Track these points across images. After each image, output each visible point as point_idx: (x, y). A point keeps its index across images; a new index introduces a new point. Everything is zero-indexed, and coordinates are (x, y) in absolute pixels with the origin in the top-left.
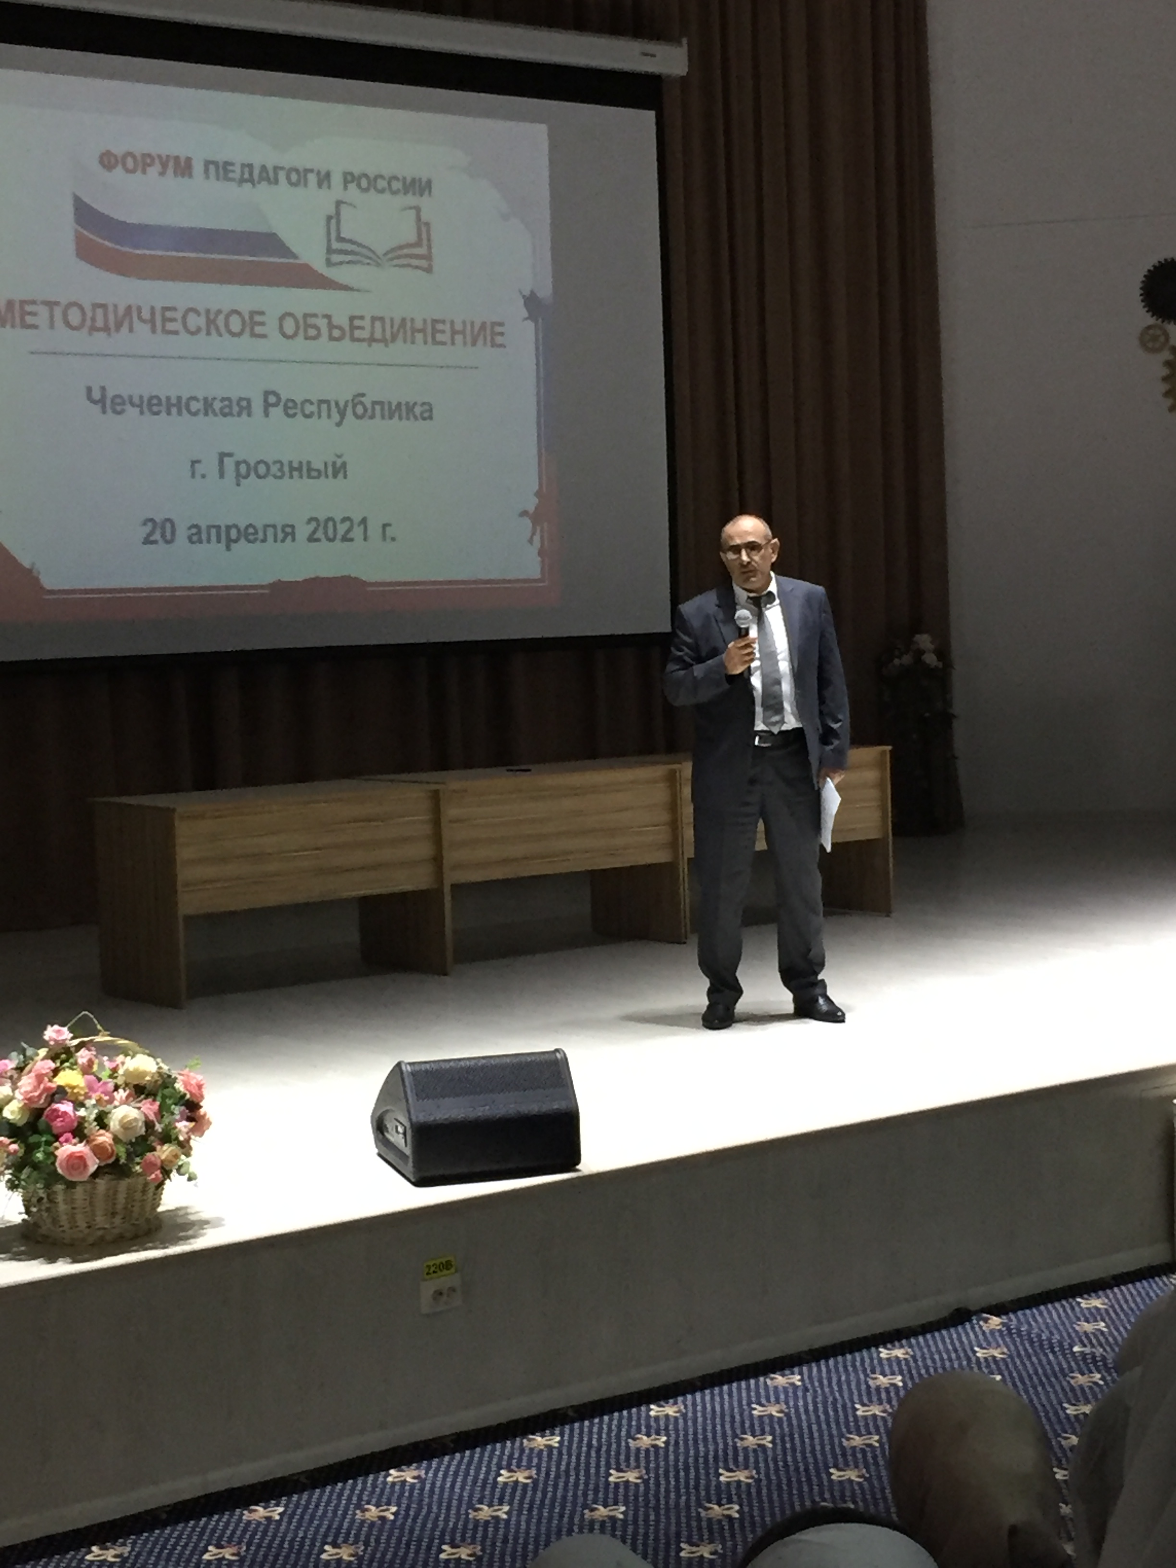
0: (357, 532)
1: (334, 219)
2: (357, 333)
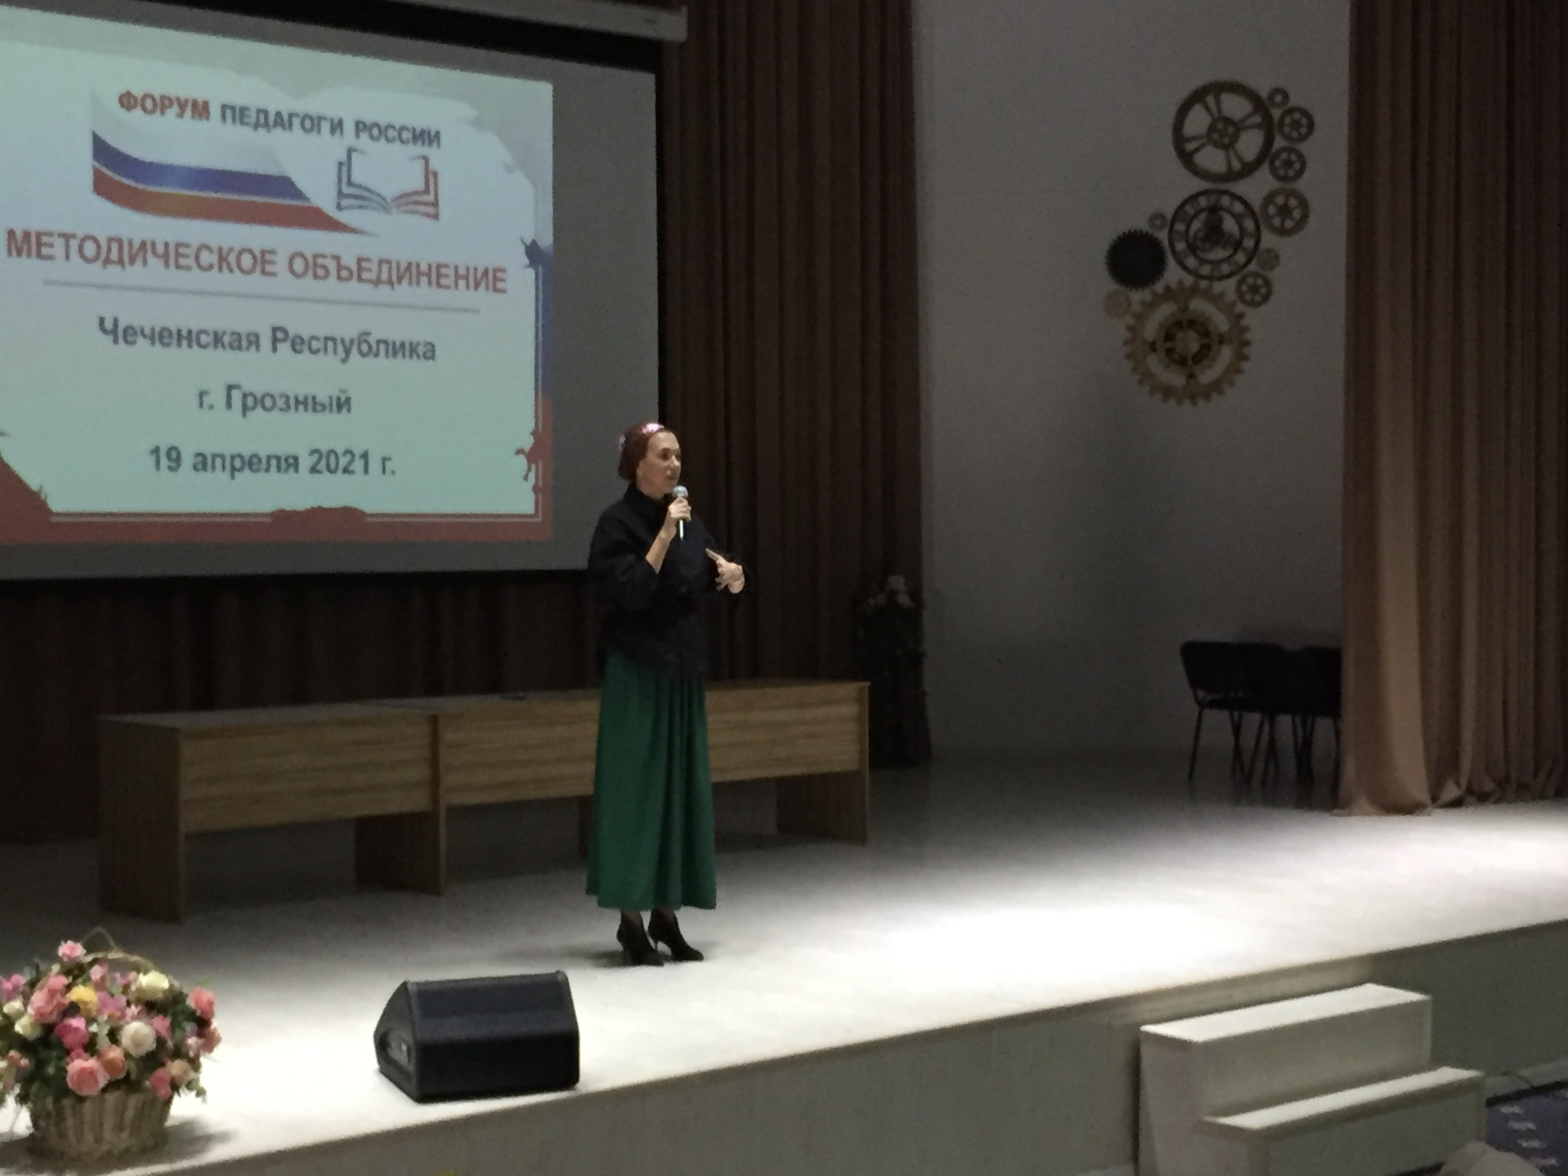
0: (358, 465)
1: (345, 166)
2: (365, 275)
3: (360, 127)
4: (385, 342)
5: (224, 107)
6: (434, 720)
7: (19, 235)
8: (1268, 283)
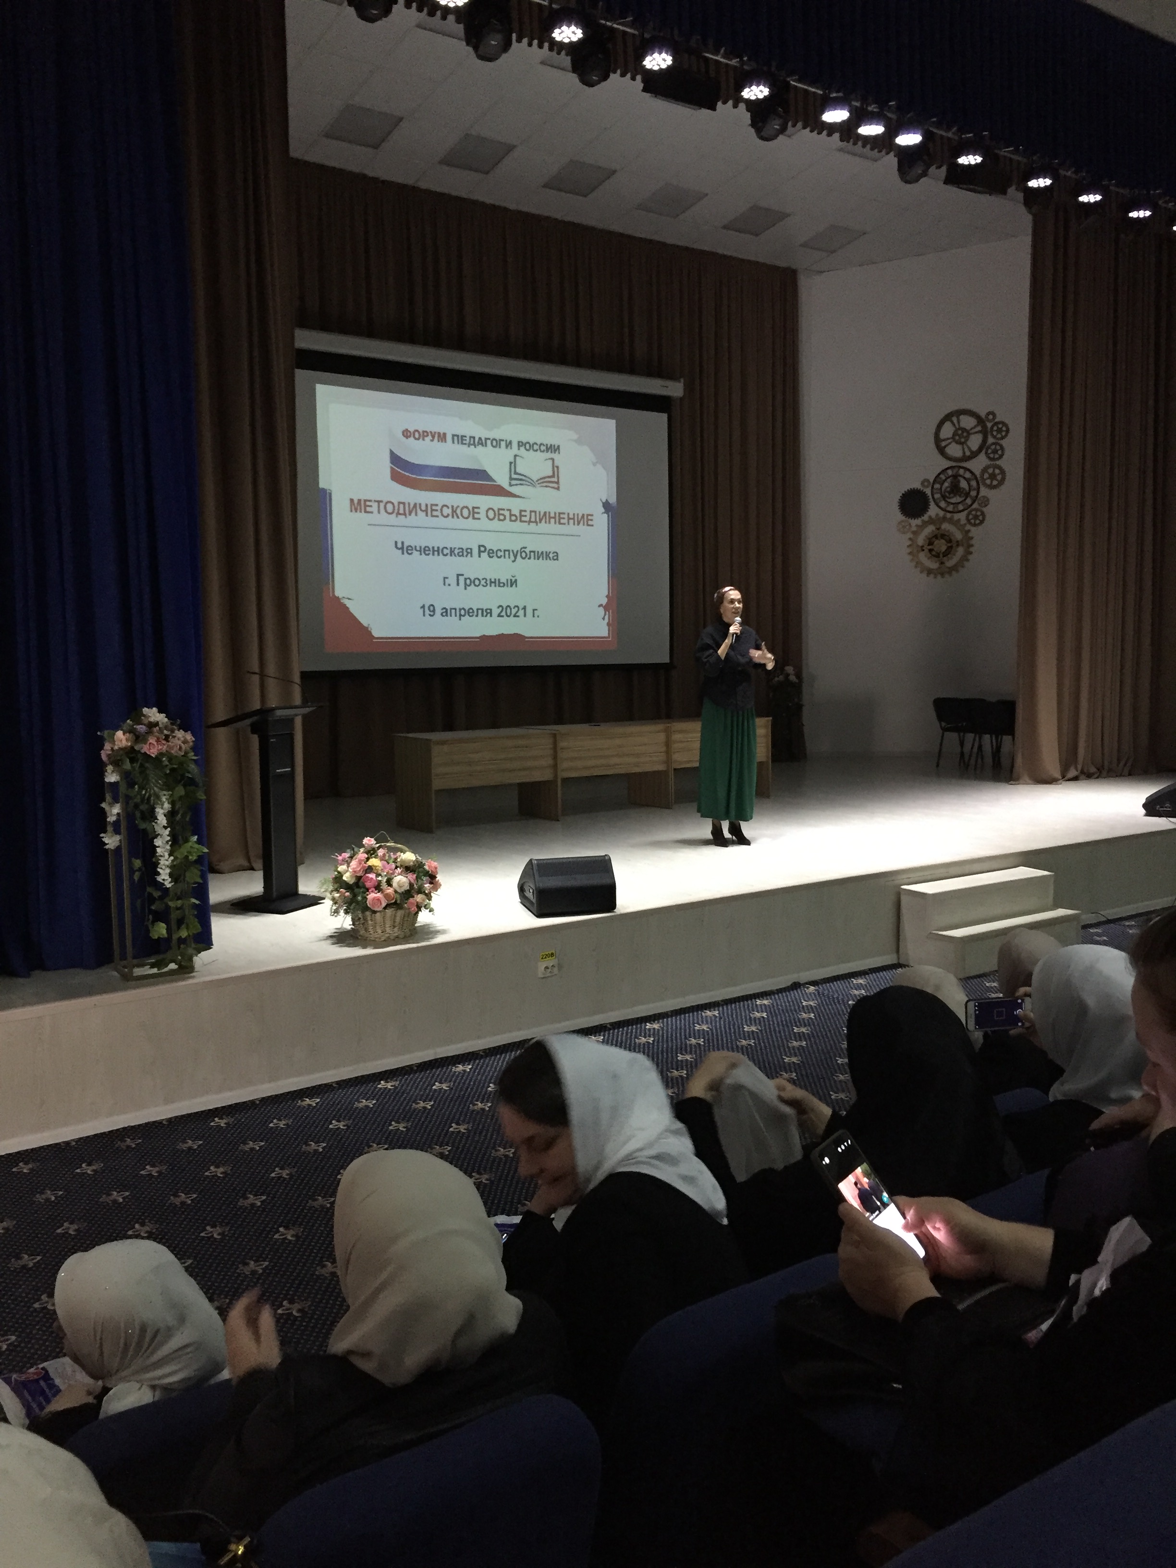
0: (521, 613)
1: (513, 464)
2: (524, 519)
3: (521, 444)
4: (534, 552)
5: (453, 436)
6: (554, 736)
7: (356, 502)
8: (983, 514)
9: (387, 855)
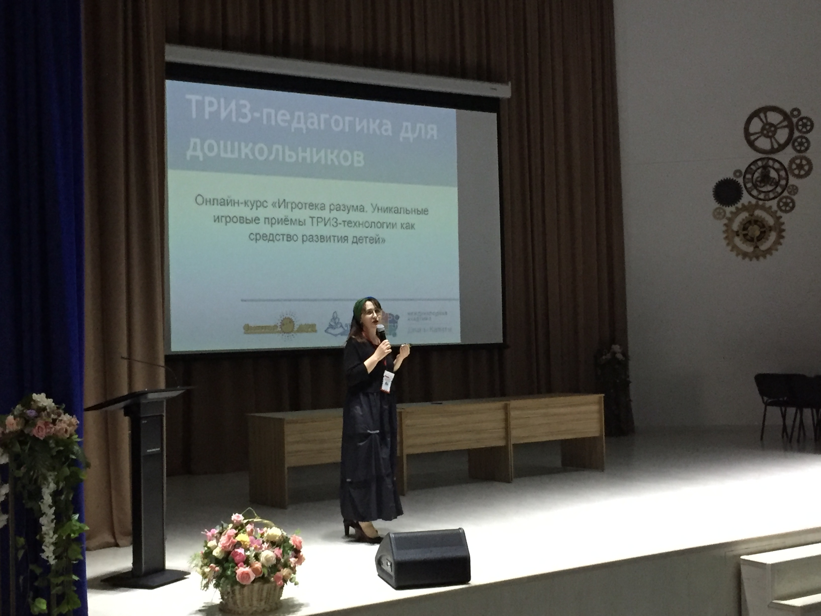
8: (793, 201)
9: (254, 530)
